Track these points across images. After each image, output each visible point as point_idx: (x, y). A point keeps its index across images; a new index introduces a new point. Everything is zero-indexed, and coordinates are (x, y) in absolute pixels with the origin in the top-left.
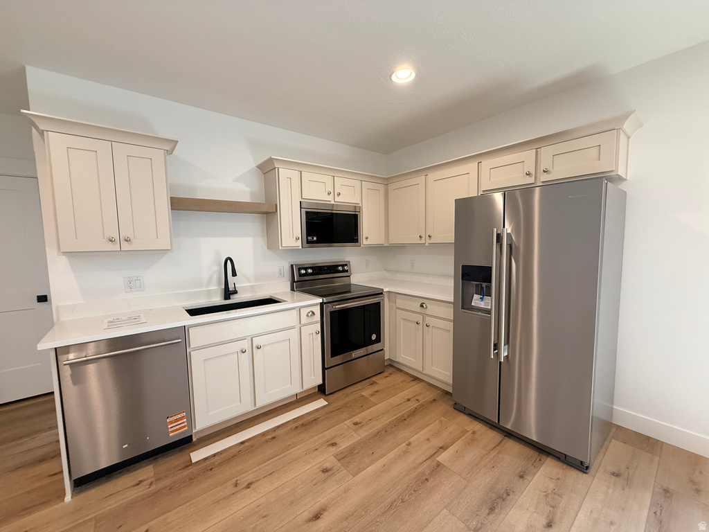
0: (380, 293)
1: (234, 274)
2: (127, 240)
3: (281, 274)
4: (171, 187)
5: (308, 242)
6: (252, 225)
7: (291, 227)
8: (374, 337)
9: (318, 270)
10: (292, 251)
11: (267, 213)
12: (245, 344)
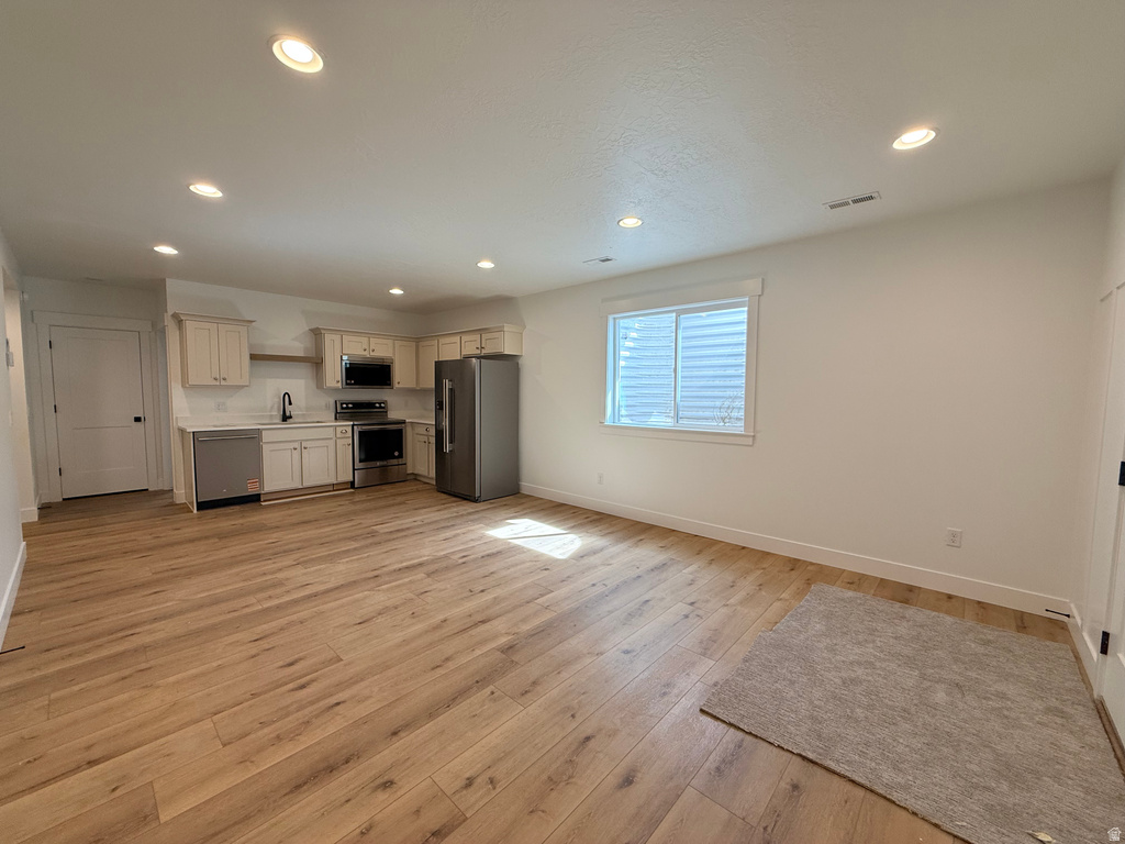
0: (404, 422)
1: (290, 404)
2: (224, 379)
3: (327, 407)
4: (251, 346)
5: (347, 384)
6: (304, 371)
7: (334, 374)
8: (396, 454)
9: (357, 405)
10: (336, 390)
11: (316, 362)
12: (297, 445)
